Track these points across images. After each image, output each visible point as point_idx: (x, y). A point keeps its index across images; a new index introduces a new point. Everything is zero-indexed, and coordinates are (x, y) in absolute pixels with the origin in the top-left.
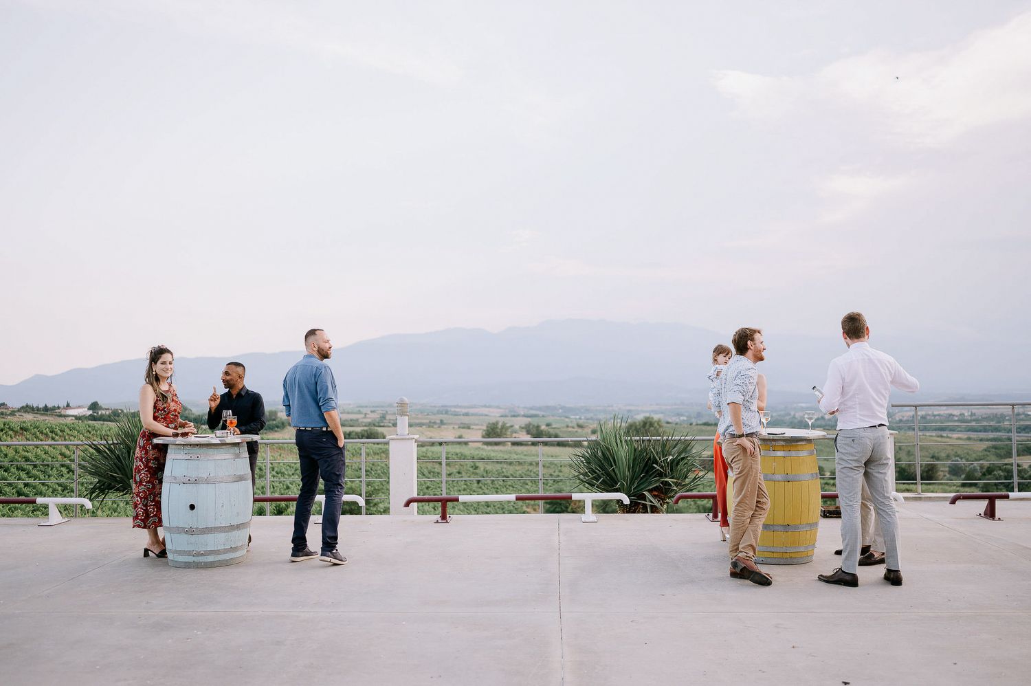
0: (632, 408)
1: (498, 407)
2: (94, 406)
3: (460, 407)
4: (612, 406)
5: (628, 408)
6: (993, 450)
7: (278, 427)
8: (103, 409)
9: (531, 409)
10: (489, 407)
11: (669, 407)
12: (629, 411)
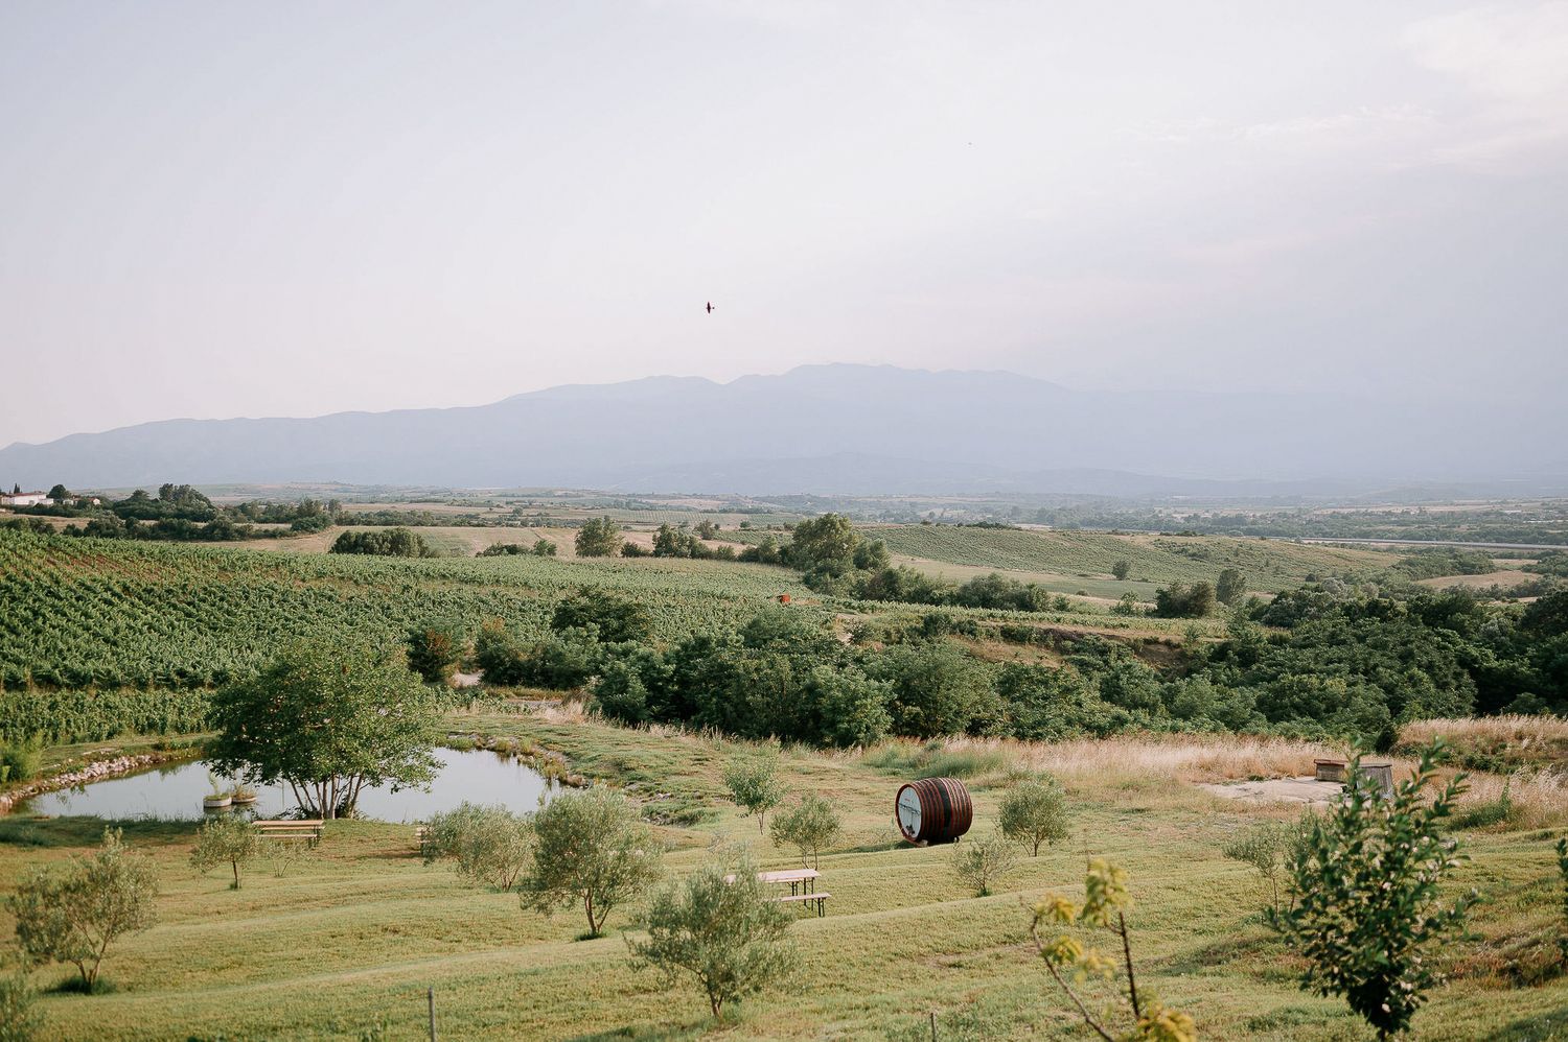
0: (920, 500)
1: (713, 497)
2: (57, 492)
3: (656, 497)
4: (891, 497)
5: (912, 500)
6: (1407, 566)
7: (316, 526)
8: (71, 497)
9: (764, 500)
10: (701, 497)
11: (976, 499)
12: (913, 505)
